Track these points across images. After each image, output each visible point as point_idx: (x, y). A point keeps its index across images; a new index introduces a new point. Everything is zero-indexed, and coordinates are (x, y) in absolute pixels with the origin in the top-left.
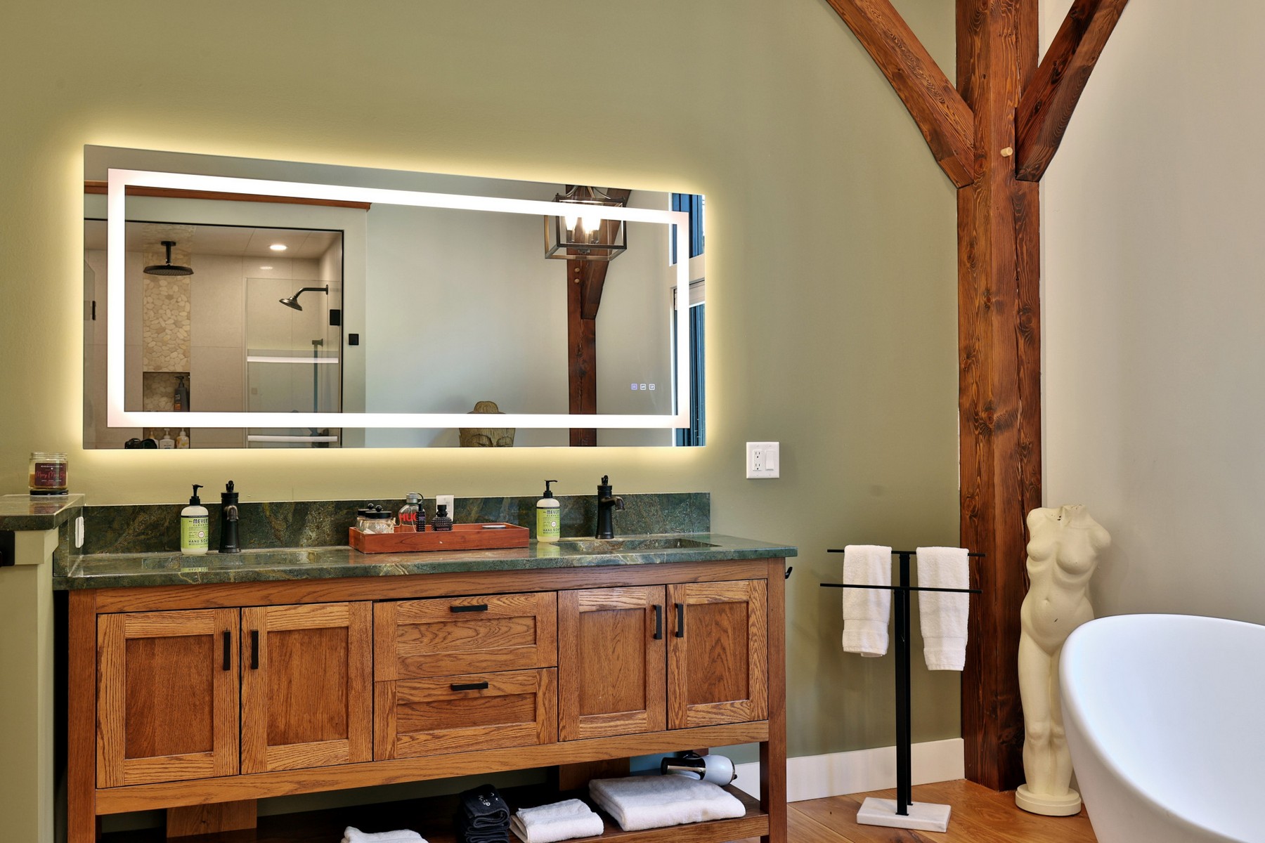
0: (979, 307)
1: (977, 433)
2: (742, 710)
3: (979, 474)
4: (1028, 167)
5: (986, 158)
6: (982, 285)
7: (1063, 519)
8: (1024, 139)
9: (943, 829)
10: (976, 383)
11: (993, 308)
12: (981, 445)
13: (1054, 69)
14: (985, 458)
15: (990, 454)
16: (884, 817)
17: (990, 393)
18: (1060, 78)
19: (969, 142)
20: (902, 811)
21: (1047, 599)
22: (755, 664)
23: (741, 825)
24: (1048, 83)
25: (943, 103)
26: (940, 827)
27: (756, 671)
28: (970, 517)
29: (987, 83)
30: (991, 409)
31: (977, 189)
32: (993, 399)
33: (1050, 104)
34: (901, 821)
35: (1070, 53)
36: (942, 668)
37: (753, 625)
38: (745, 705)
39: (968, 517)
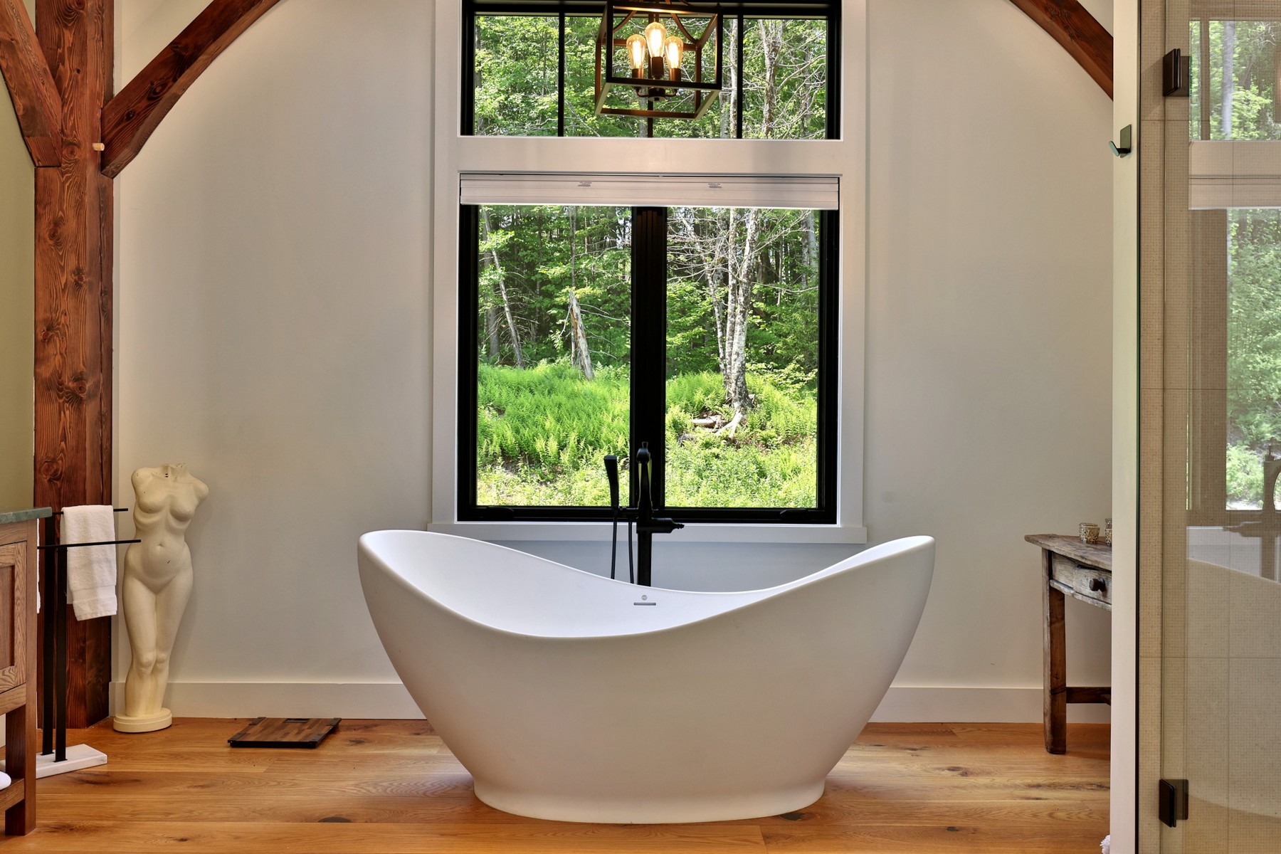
0: (66, 284)
1: (61, 401)
2: (9, 676)
3: (64, 438)
4: (113, 165)
5: (79, 147)
6: (72, 263)
7: (170, 475)
8: (112, 139)
9: (104, 761)
10: (61, 354)
11: (85, 287)
12: (67, 412)
13: (151, 88)
14: (72, 425)
15: (80, 420)
16: (47, 767)
17: (82, 364)
18: (157, 98)
19: (59, 127)
20: (61, 757)
21: (161, 545)
22: (19, 629)
23: (7, 795)
24: (143, 98)
25: (43, 84)
26: (102, 760)
27: (19, 634)
28: (50, 481)
29: (83, 79)
30: (82, 379)
31: (66, 173)
32: (85, 371)
33: (146, 117)
34: (62, 767)
35: (171, 79)
36: (99, 616)
37: (18, 589)
38: (11, 672)
39: (46, 481)
